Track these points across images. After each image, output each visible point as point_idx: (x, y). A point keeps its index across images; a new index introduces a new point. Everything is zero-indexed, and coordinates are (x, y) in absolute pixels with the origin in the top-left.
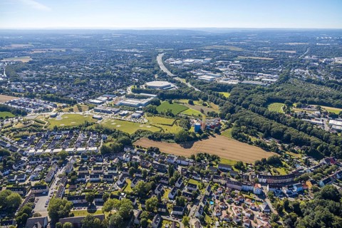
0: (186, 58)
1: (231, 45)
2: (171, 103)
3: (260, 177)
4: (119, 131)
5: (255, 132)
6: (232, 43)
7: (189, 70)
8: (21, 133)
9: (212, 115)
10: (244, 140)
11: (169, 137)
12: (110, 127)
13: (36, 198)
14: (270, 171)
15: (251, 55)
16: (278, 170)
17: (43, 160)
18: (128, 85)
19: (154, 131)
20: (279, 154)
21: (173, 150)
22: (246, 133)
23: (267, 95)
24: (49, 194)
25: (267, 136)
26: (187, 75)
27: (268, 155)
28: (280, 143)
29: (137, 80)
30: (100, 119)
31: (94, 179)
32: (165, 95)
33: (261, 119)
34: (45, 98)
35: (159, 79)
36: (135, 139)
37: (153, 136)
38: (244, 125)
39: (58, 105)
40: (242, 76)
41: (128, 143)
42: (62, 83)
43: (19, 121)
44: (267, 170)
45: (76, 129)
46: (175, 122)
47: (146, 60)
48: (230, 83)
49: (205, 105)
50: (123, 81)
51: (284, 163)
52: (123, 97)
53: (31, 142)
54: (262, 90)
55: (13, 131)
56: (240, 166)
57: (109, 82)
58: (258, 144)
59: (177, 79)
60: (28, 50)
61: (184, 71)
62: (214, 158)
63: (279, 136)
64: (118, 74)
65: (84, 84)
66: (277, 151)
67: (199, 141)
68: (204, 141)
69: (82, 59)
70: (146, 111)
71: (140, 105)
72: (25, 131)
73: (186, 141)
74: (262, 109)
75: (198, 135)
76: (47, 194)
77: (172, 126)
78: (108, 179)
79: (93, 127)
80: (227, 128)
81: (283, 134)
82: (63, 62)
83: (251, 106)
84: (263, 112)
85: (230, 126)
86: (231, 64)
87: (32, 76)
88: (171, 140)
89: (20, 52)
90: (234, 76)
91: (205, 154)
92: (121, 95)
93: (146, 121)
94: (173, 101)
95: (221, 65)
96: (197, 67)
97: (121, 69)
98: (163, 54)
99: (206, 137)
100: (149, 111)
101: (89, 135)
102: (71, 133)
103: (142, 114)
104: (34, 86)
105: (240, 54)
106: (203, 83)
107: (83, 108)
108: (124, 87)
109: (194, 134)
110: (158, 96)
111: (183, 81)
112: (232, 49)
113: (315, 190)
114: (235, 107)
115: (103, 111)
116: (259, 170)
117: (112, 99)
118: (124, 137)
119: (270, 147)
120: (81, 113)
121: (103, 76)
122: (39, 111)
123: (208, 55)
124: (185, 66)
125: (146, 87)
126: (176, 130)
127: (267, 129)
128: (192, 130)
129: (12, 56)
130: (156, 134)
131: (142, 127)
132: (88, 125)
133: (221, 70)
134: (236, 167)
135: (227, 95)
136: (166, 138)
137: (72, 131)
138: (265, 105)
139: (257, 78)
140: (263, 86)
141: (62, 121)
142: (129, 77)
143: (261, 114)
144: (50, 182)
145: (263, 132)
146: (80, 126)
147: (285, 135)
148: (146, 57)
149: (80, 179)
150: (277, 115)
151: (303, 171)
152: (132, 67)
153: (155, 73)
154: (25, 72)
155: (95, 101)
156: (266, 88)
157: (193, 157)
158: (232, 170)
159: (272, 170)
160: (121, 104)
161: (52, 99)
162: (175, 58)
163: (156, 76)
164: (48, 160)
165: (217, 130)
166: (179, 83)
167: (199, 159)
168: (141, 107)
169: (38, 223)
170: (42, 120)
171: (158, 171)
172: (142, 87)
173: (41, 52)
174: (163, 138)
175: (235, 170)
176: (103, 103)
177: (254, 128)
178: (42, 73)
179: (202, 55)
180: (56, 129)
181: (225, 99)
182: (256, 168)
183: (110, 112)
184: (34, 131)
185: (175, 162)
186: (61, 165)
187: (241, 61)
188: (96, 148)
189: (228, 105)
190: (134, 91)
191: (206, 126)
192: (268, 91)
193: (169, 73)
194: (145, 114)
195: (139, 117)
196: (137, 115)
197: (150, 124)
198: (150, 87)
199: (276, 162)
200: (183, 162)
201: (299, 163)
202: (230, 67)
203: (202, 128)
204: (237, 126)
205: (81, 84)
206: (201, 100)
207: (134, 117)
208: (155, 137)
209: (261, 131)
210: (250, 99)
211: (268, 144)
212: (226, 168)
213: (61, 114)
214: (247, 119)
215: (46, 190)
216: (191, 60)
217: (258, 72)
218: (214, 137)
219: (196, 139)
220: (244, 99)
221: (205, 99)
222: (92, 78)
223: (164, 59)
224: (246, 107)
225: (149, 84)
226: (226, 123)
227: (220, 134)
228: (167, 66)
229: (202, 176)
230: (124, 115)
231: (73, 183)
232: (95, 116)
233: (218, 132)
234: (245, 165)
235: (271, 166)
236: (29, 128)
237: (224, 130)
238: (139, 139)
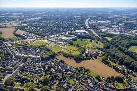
0: (99, 20)
1: (124, 15)
2: (82, 40)
3: (106, 86)
4: (52, 51)
5: (115, 61)
7: (97, 26)
8: (19, 46)
9: (98, 48)
10: (107, 64)
11: (72, 56)
12: (50, 48)
13: (7, 74)
15: (132, 21)
16: (119, 84)
18: (68, 31)
19: (66, 53)
20: (124, 75)
21: (71, 63)
22: (110, 60)
23: (131, 41)
24: (12, 74)
25: (121, 63)
26: (95, 28)
28: (127, 69)
29: (73, 29)
30: (49, 44)
31: (31, 71)
32: (81, 37)
33: (121, 55)
34: (35, 34)
35: (83, 29)
36: (57, 55)
37: (65, 55)
38: (110, 56)
39: (38, 36)
40: (123, 30)
41: (53, 56)
42: (44, 28)
44: (112, 83)
45: (38, 47)
46: (78, 50)
47: (81, 21)
48: (114, 33)
49: (97, 43)
50: (67, 29)
51: (125, 81)
52: (63, 36)
53: (20, 51)
54: (130, 38)
55: (17, 45)
56: (98, 78)
57: (61, 29)
58: (114, 67)
59: (90, 30)
60: (42, 15)
61: (95, 26)
62: (88, 71)
63: (128, 65)
64: (67, 26)
65: (51, 29)
66: (123, 73)
67: (85, 61)
68: (87, 61)
69: (57, 19)
70: (68, 43)
71: (68, 40)
72: (21, 45)
73: (78, 59)
74: (124, 48)
75: (85, 58)
77: (76, 51)
78: (36, 72)
80: (102, 56)
81: (130, 64)
82: (49, 20)
83: (119, 46)
84: (125, 50)
85: (103, 55)
86: (120, 24)
87: (36, 24)
88: (72, 58)
89: (38, 16)
90: (118, 30)
91: (84, 68)
93: (66, 47)
94: (83, 40)
95: (114, 24)
96: (101, 25)
97: (69, 24)
98: (90, 18)
99: (89, 59)
100: (70, 43)
101: (41, 51)
102: (35, 48)
103: (66, 44)
104: (35, 28)
105: (127, 19)
106: (101, 32)
107: (45, 39)
108: (66, 32)
109: (83, 57)
110: (77, 37)
111: (92, 31)
112: (124, 17)
114: (110, 46)
115: (52, 41)
116: (108, 82)
117: (58, 36)
118: (52, 54)
119: (120, 70)
120: (44, 41)
121: (61, 26)
122: (30, 39)
123: (110, 20)
124: (97, 24)
125: (75, 32)
126: (76, 53)
127: (122, 60)
128: (84, 55)
129: (35, 17)
130: (67, 54)
131: (63, 50)
132: (43, 46)
133: (113, 27)
134: (96, 78)
135: (109, 39)
136: (70, 57)
138: (128, 47)
139: (130, 32)
140: (132, 36)
141: (35, 43)
142: (70, 28)
143: (123, 51)
144: (15, 69)
145: (119, 61)
146: (40, 46)
148: (81, 19)
150: (132, 53)
151: (133, 89)
152: (74, 23)
154: (35, 23)
155: (52, 36)
156: (133, 38)
157: (77, 69)
158: (94, 79)
159: (115, 84)
160: (61, 39)
161: (37, 34)
162: (94, 20)
163: (82, 28)
164: (20, 59)
165: (96, 56)
166: (90, 32)
167: (79, 70)
168: (67, 41)
170: (29, 42)
171: (58, 72)
172: (73, 32)
173: (45, 16)
174: (69, 56)
176: (54, 37)
177: (115, 58)
178: (40, 24)
179: (107, 20)
180: (31, 46)
181: (108, 41)
182: (106, 81)
183: (54, 42)
184: (24, 46)
185: (68, 69)
186: (23, 62)
187: (125, 23)
188: (39, 57)
189: (107, 44)
190: (69, 34)
191: (91, 54)
192: (133, 39)
193: (88, 27)
194: (67, 44)
195: (64, 45)
197: (67, 49)
198: (76, 32)
199: (120, 80)
200: (72, 70)
201: (134, 83)
202: (118, 26)
203: (89, 55)
204: (106, 56)
206: (96, 40)
207: (62, 45)
209: (118, 61)
210: (120, 43)
211: (120, 68)
212: (90, 78)
213: (37, 40)
214: (113, 53)
215: (12, 72)
216: (101, 22)
217: (132, 29)
218: (93, 59)
220: (117, 42)
221: (98, 40)
222: (56, 27)
223: (89, 21)
224: (116, 46)
225: (76, 31)
226: (102, 54)
227: (96, 59)
228: (89, 24)
229: (77, 79)
230: (59, 43)
231: (23, 70)
232: (47, 43)
233: (96, 57)
234: (101, 77)
235: (116, 81)
236: (22, 45)
237: (99, 57)
238: (59, 55)
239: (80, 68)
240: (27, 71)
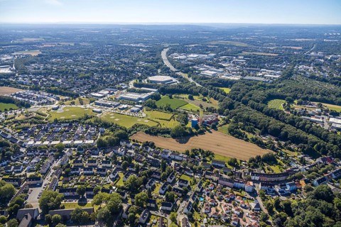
0: (190, 53)
1: (237, 41)
2: (171, 97)
3: (253, 174)
4: (116, 125)
5: (252, 129)
6: (238, 39)
7: (192, 65)
8: (22, 125)
9: (211, 110)
10: (240, 136)
11: (165, 132)
12: (109, 121)
13: (30, 189)
14: (263, 169)
15: (256, 51)
16: (272, 167)
17: (41, 152)
18: (131, 80)
19: (151, 126)
20: (276, 151)
21: (168, 145)
22: (243, 129)
23: (268, 91)
24: (43, 185)
25: (264, 133)
26: (189, 70)
27: (264, 152)
28: (277, 140)
29: (140, 74)
30: (100, 112)
31: (88, 172)
32: (165, 90)
33: (259, 116)
34: (49, 91)
35: (162, 74)
36: (132, 133)
37: (150, 130)
38: (241, 121)
39: (61, 98)
40: (245, 71)
41: (124, 136)
42: (67, 77)
43: (22, 113)
44: (260, 168)
45: (76, 121)
46: (173, 117)
47: (151, 55)
48: (232, 78)
49: (205, 100)
50: (126, 75)
51: (279, 161)
52: (124, 91)
53: (32, 134)
54: (263, 86)
55: (15, 122)
56: (233, 163)
57: (112, 76)
58: (254, 141)
59: (179, 73)
60: (39, 43)
61: (188, 66)
62: (209, 154)
63: (276, 133)
64: (122, 68)
65: (88, 78)
66: (273, 148)
67: (195, 137)
68: (200, 136)
69: (88, 53)
70: (145, 105)
71: (140, 99)
72: (26, 123)
73: (182, 136)
74: (261, 105)
75: (194, 131)
76: (40, 186)
77: (169, 120)
78: (101, 173)
79: (92, 120)
80: (225, 124)
81: (280, 131)
82: (70, 56)
83: (251, 102)
84: (263, 108)
85: (227, 122)
86: (235, 59)
87: (39, 69)
88: (167, 135)
89: (31, 46)
90: (237, 71)
91: (200, 150)
92: (123, 89)
93: (144, 115)
94: (173, 96)
95: (225, 60)
96: (199, 62)
97: (125, 63)
98: (168, 49)
99: (202, 133)
100: (148, 106)
101: (87, 128)
102: (71, 125)
103: (141, 108)
104: (39, 79)
105: (245, 49)
106: (204, 78)
107: (84, 102)
108: (127, 81)
109: (190, 129)
110: (159, 91)
111: (185, 76)
112: (238, 44)
113: (308, 190)
114: (233, 103)
115: (104, 105)
116: (253, 167)
117: (113, 93)
118: (120, 131)
119: (266, 145)
120: (82, 107)
121: (108, 70)
122: (42, 104)
123: (212, 51)
124: (188, 61)
125: (148, 81)
126: (173, 125)
127: (264, 125)
128: (189, 125)
129: (23, 50)
130: (153, 128)
131: (139, 121)
132: (87, 118)
133: (224, 65)
134: (230, 164)
135: (227, 90)
136: (163, 133)
137: (71, 124)
138: (265, 102)
139: (260, 74)
140: (266, 82)
141: (62, 114)
142: (132, 72)
143: (260, 110)
144: (45, 174)
145: (260, 129)
146: (80, 119)
147: (282, 133)
148: (151, 52)
149: (74, 172)
150: (276, 112)
151: (297, 170)
152: (137, 61)
153: (158, 68)
154: (33, 65)
155: (97, 95)
156: (268, 85)
157: (187, 153)
158: (226, 166)
159: (266, 167)
160: (122, 98)
161: (55, 92)
162: (180, 52)
163: (159, 71)
164: (45, 152)
165: (214, 125)
166: (180, 78)
167: (193, 155)
168: (140, 101)
169: (29, 215)
170: (44, 112)
171: (150, 166)
172: (145, 81)
173: (50, 46)
174: (159, 132)
175: (229, 167)
176: (104, 96)
177: (251, 124)
178: (49, 66)
179: (207, 51)
180: (56, 121)
181: (225, 94)
182: (249, 165)
183: (109, 106)
184: (35, 123)
185: (169, 157)
186: (57, 158)
187: (245, 57)
188: (92, 141)
189: (227, 101)
190: (136, 85)
191: (203, 122)
192: (270, 87)
193: (172, 68)
194: (145, 108)
195: (138, 111)
196: (136, 109)
197: (147, 118)
198: (151, 82)
199: (271, 160)
200: (177, 158)
201: (294, 161)
202: (233, 62)
203: (199, 124)
204: (234, 123)
205: (85, 78)
206: (201, 96)
207: (133, 111)
208: (152, 132)
209: (258, 128)
210: (251, 96)
211: (264, 141)
212: (219, 165)
213: (64, 106)
214: (245, 115)
215: (40, 182)
216: (196, 56)
217: (261, 68)
218: (211, 132)
219: (192, 134)
220: (244, 94)
221: (205, 95)
222: (96, 71)
223: (168, 54)
224: (245, 103)
225: (151, 78)
226: (224, 119)
227: (217, 130)
228: (171, 61)
229: (195, 172)
230: (123, 109)
231: (67, 175)
232: (95, 109)
233: (215, 128)
234: (239, 162)
235: (265, 164)
236: (30, 120)
237: (221, 126)
238: (135, 133)
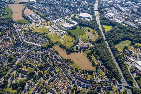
2: (81, 29)
3: (78, 76)
4: (51, 40)
9: (90, 41)
10: (90, 58)
13: (18, 58)
16: (89, 76)
18: (73, 13)
19: (62, 43)
20: (96, 69)
21: (63, 54)
22: (94, 55)
24: (21, 58)
25: (100, 59)
28: (102, 64)
29: (79, 10)
30: (50, 32)
31: (33, 57)
34: (41, 16)
36: (54, 45)
39: (43, 20)
42: (50, 8)
44: (84, 74)
46: (72, 41)
49: (94, 33)
50: (73, 10)
51: (94, 74)
52: (65, 21)
55: (25, 30)
62: (72, 62)
65: (57, 10)
67: (74, 53)
68: (76, 53)
71: (68, 28)
72: (27, 31)
73: (69, 51)
75: (75, 50)
77: (70, 42)
78: (36, 59)
79: (46, 35)
80: (89, 50)
85: (91, 49)
88: (65, 49)
91: (70, 59)
93: (63, 37)
100: (68, 32)
101: (43, 39)
102: (39, 36)
107: (48, 25)
115: (53, 28)
116: (81, 73)
117: (61, 21)
119: (96, 65)
120: (46, 27)
122: (36, 23)
125: (79, 16)
131: (60, 40)
132: (45, 33)
134: (75, 69)
139: (136, 21)
140: (133, 27)
144: (23, 54)
146: (42, 34)
150: (115, 50)
155: (54, 21)
157: (65, 60)
159: (86, 75)
160: (61, 26)
167: (67, 61)
169: (13, 67)
170: (34, 27)
171: (51, 61)
176: (56, 23)
177: (98, 54)
183: (55, 29)
184: (30, 32)
185: (59, 59)
186: (29, 49)
188: (40, 45)
189: (99, 38)
190: (72, 17)
191: (81, 47)
193: (96, 8)
194: (66, 33)
195: (63, 35)
197: (63, 39)
200: (61, 60)
201: (99, 76)
204: (92, 51)
206: (95, 30)
207: (61, 34)
208: (62, 46)
209: (100, 56)
210: (114, 37)
211: (96, 63)
212: (71, 68)
213: (41, 25)
214: (98, 49)
218: (81, 52)
219: (73, 51)
220: (111, 35)
225: (81, 15)
227: (84, 52)
229: (62, 68)
230: (58, 32)
234: (79, 69)
235: (88, 73)
237: (87, 50)
238: (56, 45)
239: (67, 59)
240: (30, 57)
